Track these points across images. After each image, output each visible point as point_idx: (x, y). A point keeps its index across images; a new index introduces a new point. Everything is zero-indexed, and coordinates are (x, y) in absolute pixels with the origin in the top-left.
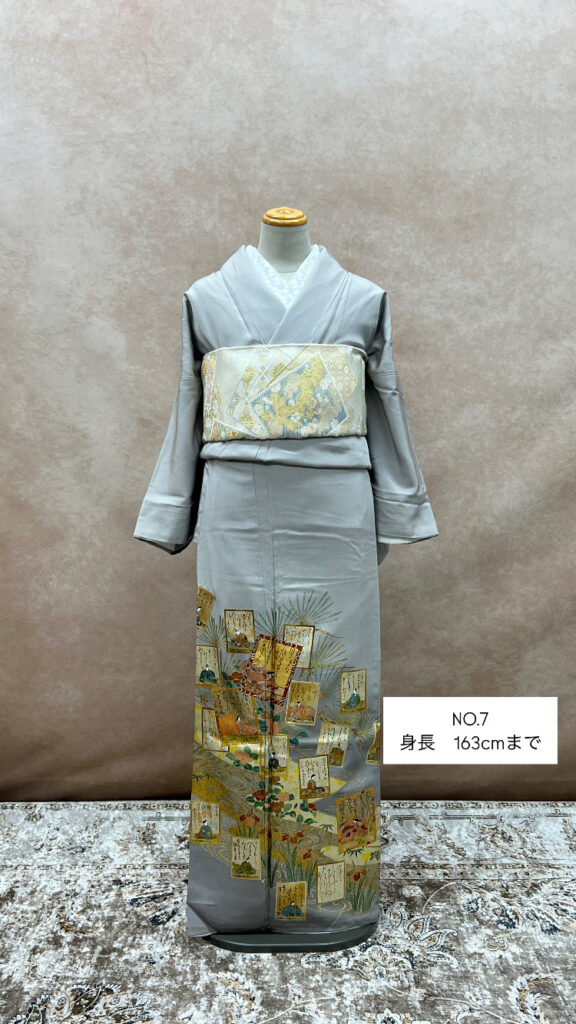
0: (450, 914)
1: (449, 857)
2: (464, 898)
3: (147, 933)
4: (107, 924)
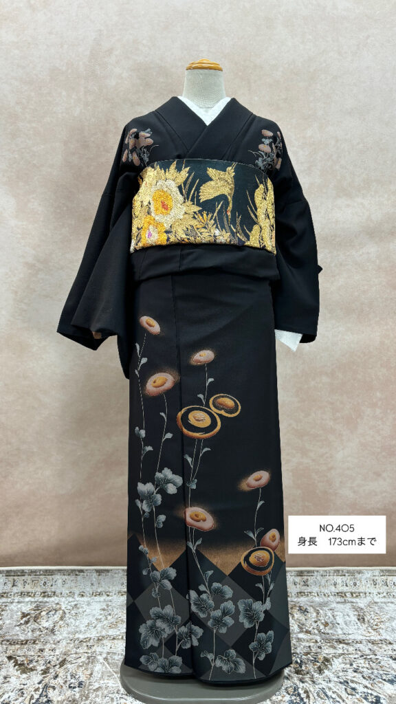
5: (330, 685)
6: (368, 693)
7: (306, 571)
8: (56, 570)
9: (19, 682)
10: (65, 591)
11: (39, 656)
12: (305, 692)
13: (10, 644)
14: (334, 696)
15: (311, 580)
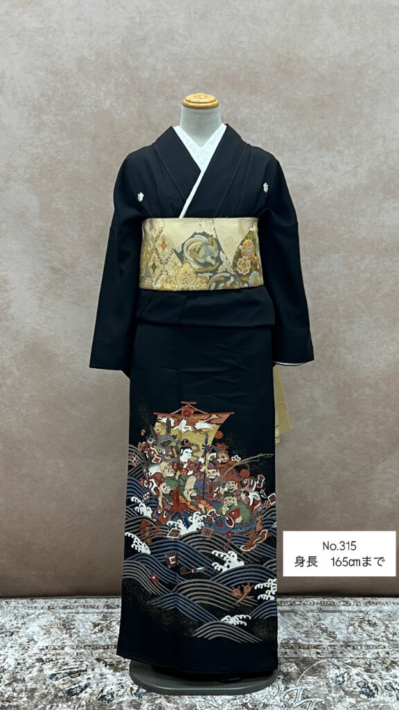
0: (320, 686)
1: (321, 639)
2: (332, 673)
3: (63, 702)
4: (30, 695)
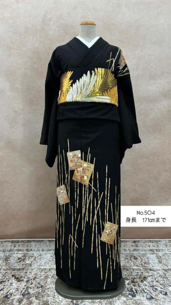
5: (146, 287)
6: (162, 291)
7: (137, 241)
8: (32, 240)
9: (16, 285)
10: (36, 249)
11: (25, 275)
12: (135, 290)
13: (13, 270)
14: (147, 292)
15: (139, 244)
